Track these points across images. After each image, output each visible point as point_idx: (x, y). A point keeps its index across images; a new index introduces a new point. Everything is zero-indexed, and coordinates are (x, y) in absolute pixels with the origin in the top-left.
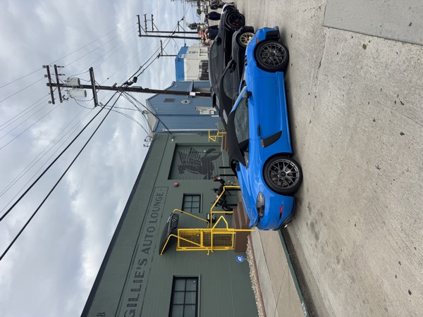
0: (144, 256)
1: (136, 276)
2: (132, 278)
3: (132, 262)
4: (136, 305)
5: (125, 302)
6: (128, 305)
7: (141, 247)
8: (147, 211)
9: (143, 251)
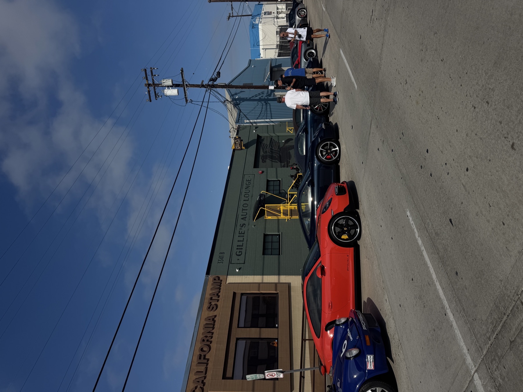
0: (243, 222)
1: (239, 234)
2: (237, 234)
3: (236, 225)
4: (242, 249)
5: (235, 247)
6: (237, 249)
7: (240, 217)
8: (241, 193)
9: (242, 219)
